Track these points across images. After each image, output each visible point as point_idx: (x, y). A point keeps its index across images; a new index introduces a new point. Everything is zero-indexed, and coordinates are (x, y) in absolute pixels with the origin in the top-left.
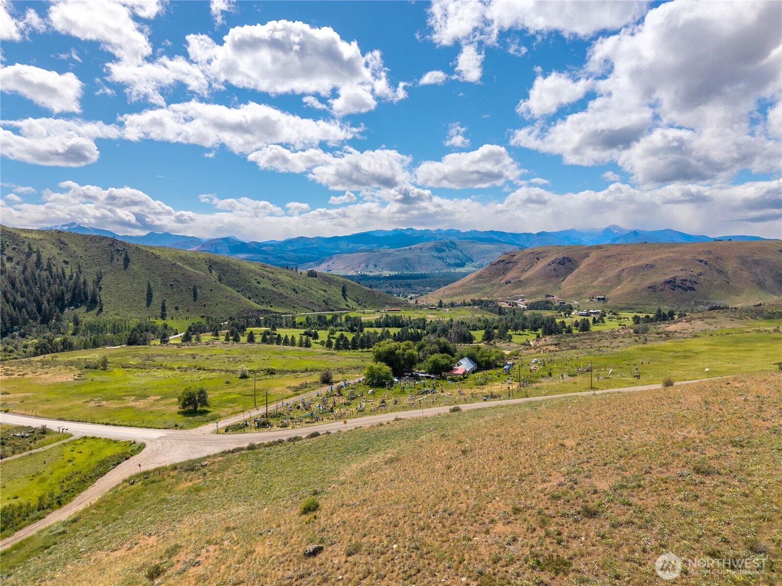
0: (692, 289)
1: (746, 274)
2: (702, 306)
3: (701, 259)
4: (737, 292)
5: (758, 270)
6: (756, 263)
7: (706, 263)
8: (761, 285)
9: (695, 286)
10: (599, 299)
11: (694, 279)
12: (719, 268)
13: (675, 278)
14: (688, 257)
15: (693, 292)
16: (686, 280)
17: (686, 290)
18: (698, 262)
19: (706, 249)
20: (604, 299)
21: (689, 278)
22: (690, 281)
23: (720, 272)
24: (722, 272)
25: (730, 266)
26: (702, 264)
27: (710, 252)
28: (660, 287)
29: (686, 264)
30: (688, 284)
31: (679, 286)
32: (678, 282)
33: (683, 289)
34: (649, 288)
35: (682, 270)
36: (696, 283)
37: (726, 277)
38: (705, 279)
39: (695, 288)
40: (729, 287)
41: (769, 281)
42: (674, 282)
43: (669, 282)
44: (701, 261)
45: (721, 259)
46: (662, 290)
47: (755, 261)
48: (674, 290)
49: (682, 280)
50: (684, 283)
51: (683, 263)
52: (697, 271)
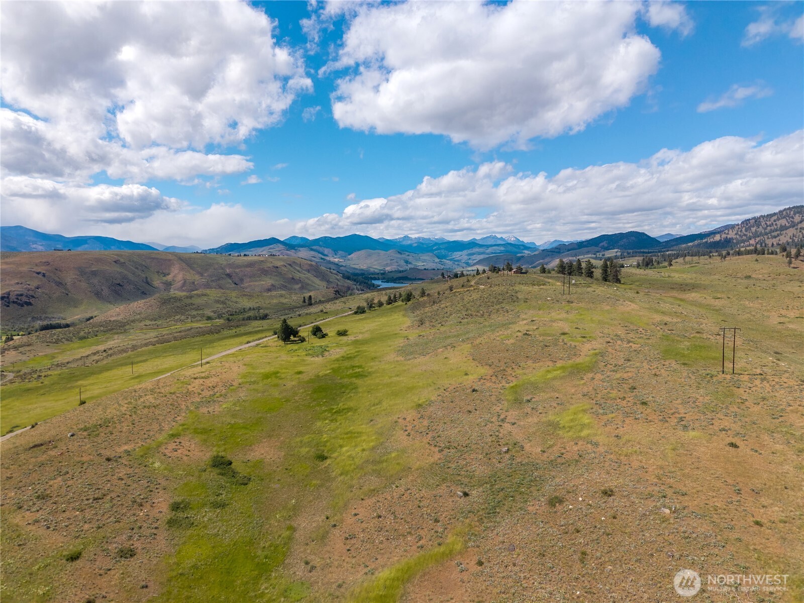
0: (29, 304)
1: (84, 285)
2: (39, 322)
3: (38, 271)
4: (75, 303)
5: (95, 281)
6: (94, 273)
7: (44, 275)
8: (98, 295)
9: (32, 301)
11: (31, 293)
12: (58, 280)
13: (9, 293)
14: (25, 269)
15: (30, 307)
16: (21, 295)
17: (22, 306)
18: (35, 275)
19: (44, 260)
21: (25, 292)
22: (27, 296)
23: (59, 284)
24: (61, 283)
25: (69, 278)
26: (40, 276)
27: (47, 263)
29: (22, 277)
30: (24, 299)
31: (14, 302)
32: (13, 297)
33: (19, 304)
35: (18, 283)
36: (33, 297)
37: (66, 289)
38: (43, 293)
40: (69, 300)
41: (106, 292)
42: (8, 297)
43: (2, 298)
44: (38, 273)
45: (60, 271)
47: (92, 271)
48: (8, 306)
49: (17, 295)
50: (20, 298)
51: (19, 276)
52: (34, 284)
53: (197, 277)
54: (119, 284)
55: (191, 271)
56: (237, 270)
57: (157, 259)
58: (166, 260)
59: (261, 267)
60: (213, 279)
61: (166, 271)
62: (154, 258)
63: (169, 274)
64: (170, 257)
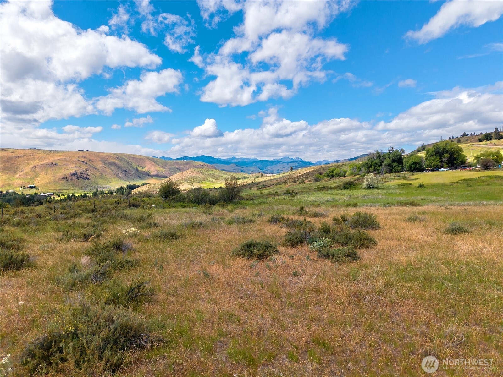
0: (88, 179)
1: (108, 170)
3: (82, 161)
4: (109, 180)
5: (113, 168)
6: (111, 164)
7: (86, 163)
10: (31, 187)
11: (85, 173)
12: (94, 166)
13: (76, 171)
14: (74, 159)
15: (89, 181)
16: (82, 173)
17: (85, 180)
19: (81, 155)
20: (35, 187)
24: (96, 169)
25: (99, 166)
27: (84, 157)
28: (70, 178)
29: (76, 164)
30: (84, 176)
31: (80, 177)
32: (79, 175)
33: (83, 179)
34: (63, 178)
35: (76, 167)
36: (87, 175)
37: (100, 172)
38: (91, 173)
39: (89, 178)
40: (104, 177)
41: (121, 174)
42: (76, 174)
43: (74, 174)
44: (83, 162)
45: (92, 161)
46: (71, 180)
47: (109, 163)
48: (78, 179)
49: (81, 173)
50: (82, 175)
51: (74, 163)
52: (85, 168)
53: (162, 169)
54: (125, 171)
55: (158, 166)
56: (182, 166)
57: (136, 158)
58: (141, 159)
59: (194, 165)
60: (172, 170)
61: (143, 165)
62: (134, 158)
63: (145, 167)
64: (142, 157)
